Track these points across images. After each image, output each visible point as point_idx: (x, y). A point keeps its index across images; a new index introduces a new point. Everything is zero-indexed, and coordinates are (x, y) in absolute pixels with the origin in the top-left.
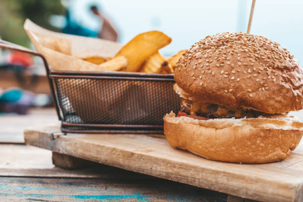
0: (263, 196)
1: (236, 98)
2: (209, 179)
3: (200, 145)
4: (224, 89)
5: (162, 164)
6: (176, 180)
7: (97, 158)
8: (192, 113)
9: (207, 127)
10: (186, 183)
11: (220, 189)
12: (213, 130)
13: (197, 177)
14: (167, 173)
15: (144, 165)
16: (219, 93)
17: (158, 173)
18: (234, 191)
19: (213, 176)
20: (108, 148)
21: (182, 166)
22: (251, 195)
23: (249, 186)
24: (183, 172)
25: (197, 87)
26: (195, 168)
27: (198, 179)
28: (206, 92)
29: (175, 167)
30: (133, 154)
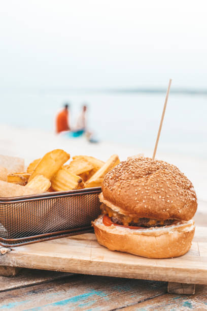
0: (203, 281)
1: (170, 215)
2: (161, 274)
3: (145, 249)
4: (163, 209)
5: (119, 267)
6: (132, 278)
7: (53, 267)
8: (125, 224)
9: (148, 236)
10: (141, 278)
11: (170, 280)
12: (154, 238)
13: (151, 273)
14: (124, 273)
15: (102, 269)
16: (159, 212)
17: (116, 274)
18: (181, 280)
19: (164, 271)
20: (65, 259)
21: (137, 267)
22: (194, 281)
23: (192, 275)
24: (138, 271)
25: (142, 208)
26: (149, 268)
27: (152, 275)
28: (149, 212)
29: (130, 268)
30: (91, 262)
